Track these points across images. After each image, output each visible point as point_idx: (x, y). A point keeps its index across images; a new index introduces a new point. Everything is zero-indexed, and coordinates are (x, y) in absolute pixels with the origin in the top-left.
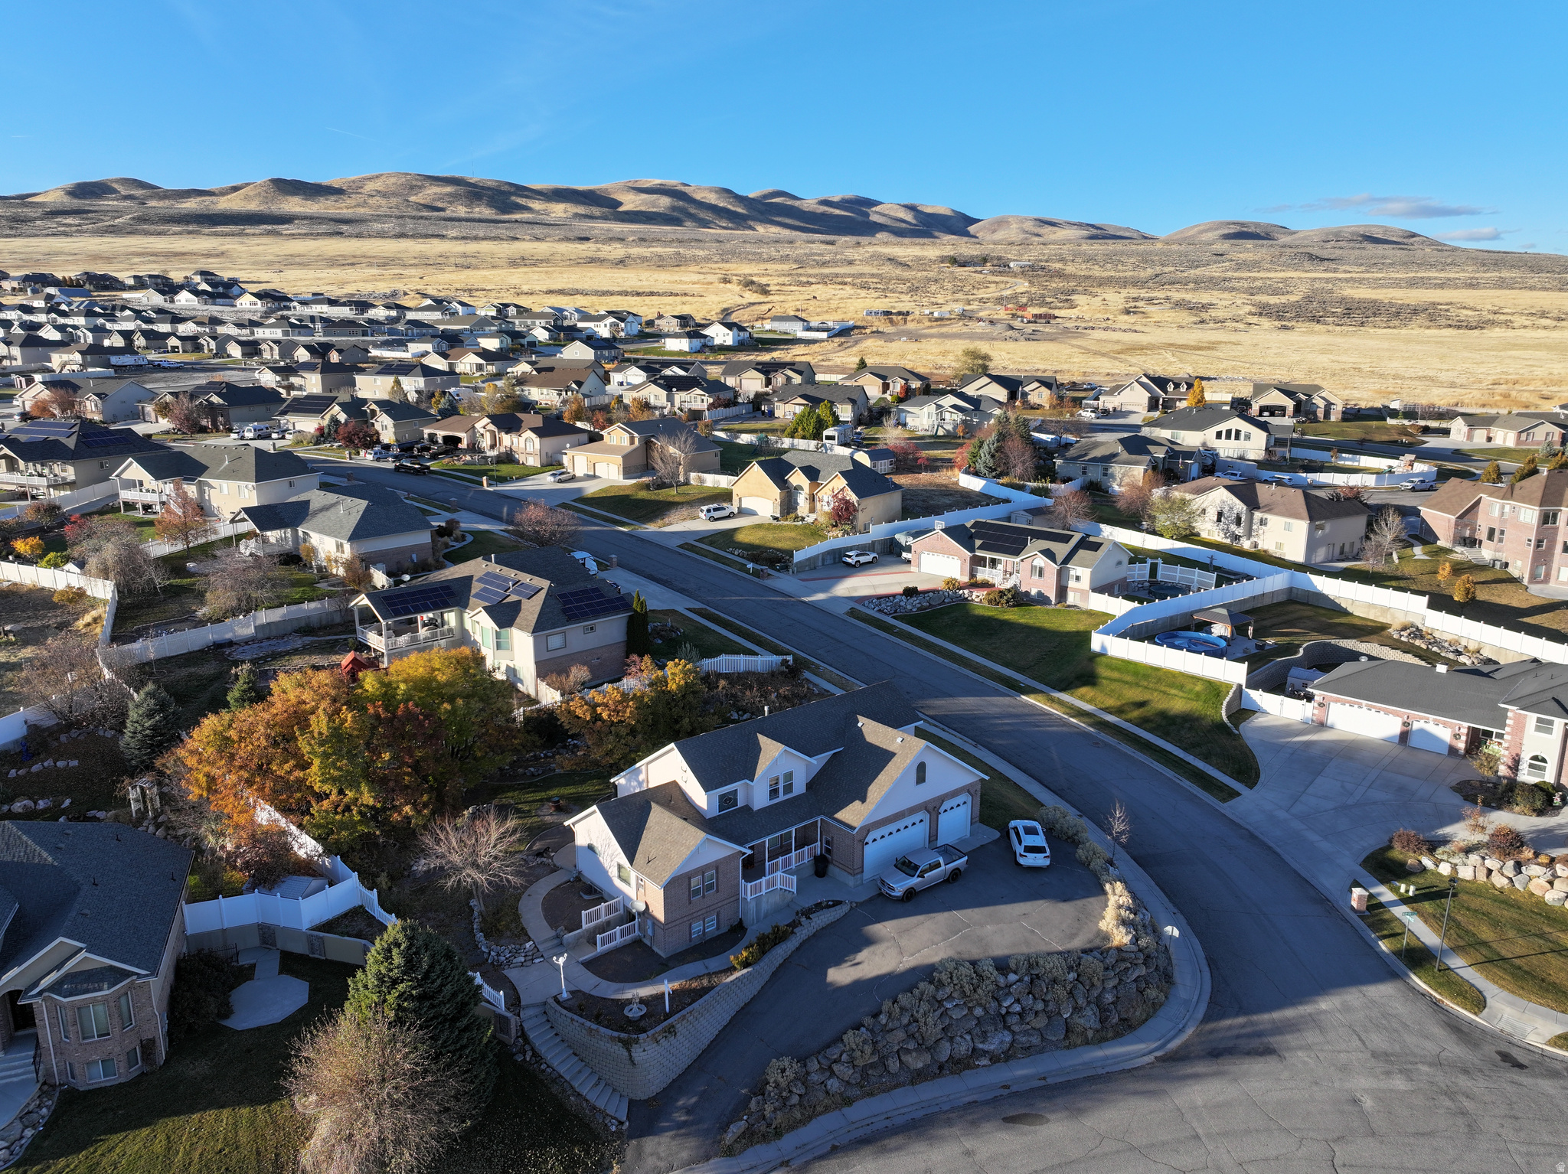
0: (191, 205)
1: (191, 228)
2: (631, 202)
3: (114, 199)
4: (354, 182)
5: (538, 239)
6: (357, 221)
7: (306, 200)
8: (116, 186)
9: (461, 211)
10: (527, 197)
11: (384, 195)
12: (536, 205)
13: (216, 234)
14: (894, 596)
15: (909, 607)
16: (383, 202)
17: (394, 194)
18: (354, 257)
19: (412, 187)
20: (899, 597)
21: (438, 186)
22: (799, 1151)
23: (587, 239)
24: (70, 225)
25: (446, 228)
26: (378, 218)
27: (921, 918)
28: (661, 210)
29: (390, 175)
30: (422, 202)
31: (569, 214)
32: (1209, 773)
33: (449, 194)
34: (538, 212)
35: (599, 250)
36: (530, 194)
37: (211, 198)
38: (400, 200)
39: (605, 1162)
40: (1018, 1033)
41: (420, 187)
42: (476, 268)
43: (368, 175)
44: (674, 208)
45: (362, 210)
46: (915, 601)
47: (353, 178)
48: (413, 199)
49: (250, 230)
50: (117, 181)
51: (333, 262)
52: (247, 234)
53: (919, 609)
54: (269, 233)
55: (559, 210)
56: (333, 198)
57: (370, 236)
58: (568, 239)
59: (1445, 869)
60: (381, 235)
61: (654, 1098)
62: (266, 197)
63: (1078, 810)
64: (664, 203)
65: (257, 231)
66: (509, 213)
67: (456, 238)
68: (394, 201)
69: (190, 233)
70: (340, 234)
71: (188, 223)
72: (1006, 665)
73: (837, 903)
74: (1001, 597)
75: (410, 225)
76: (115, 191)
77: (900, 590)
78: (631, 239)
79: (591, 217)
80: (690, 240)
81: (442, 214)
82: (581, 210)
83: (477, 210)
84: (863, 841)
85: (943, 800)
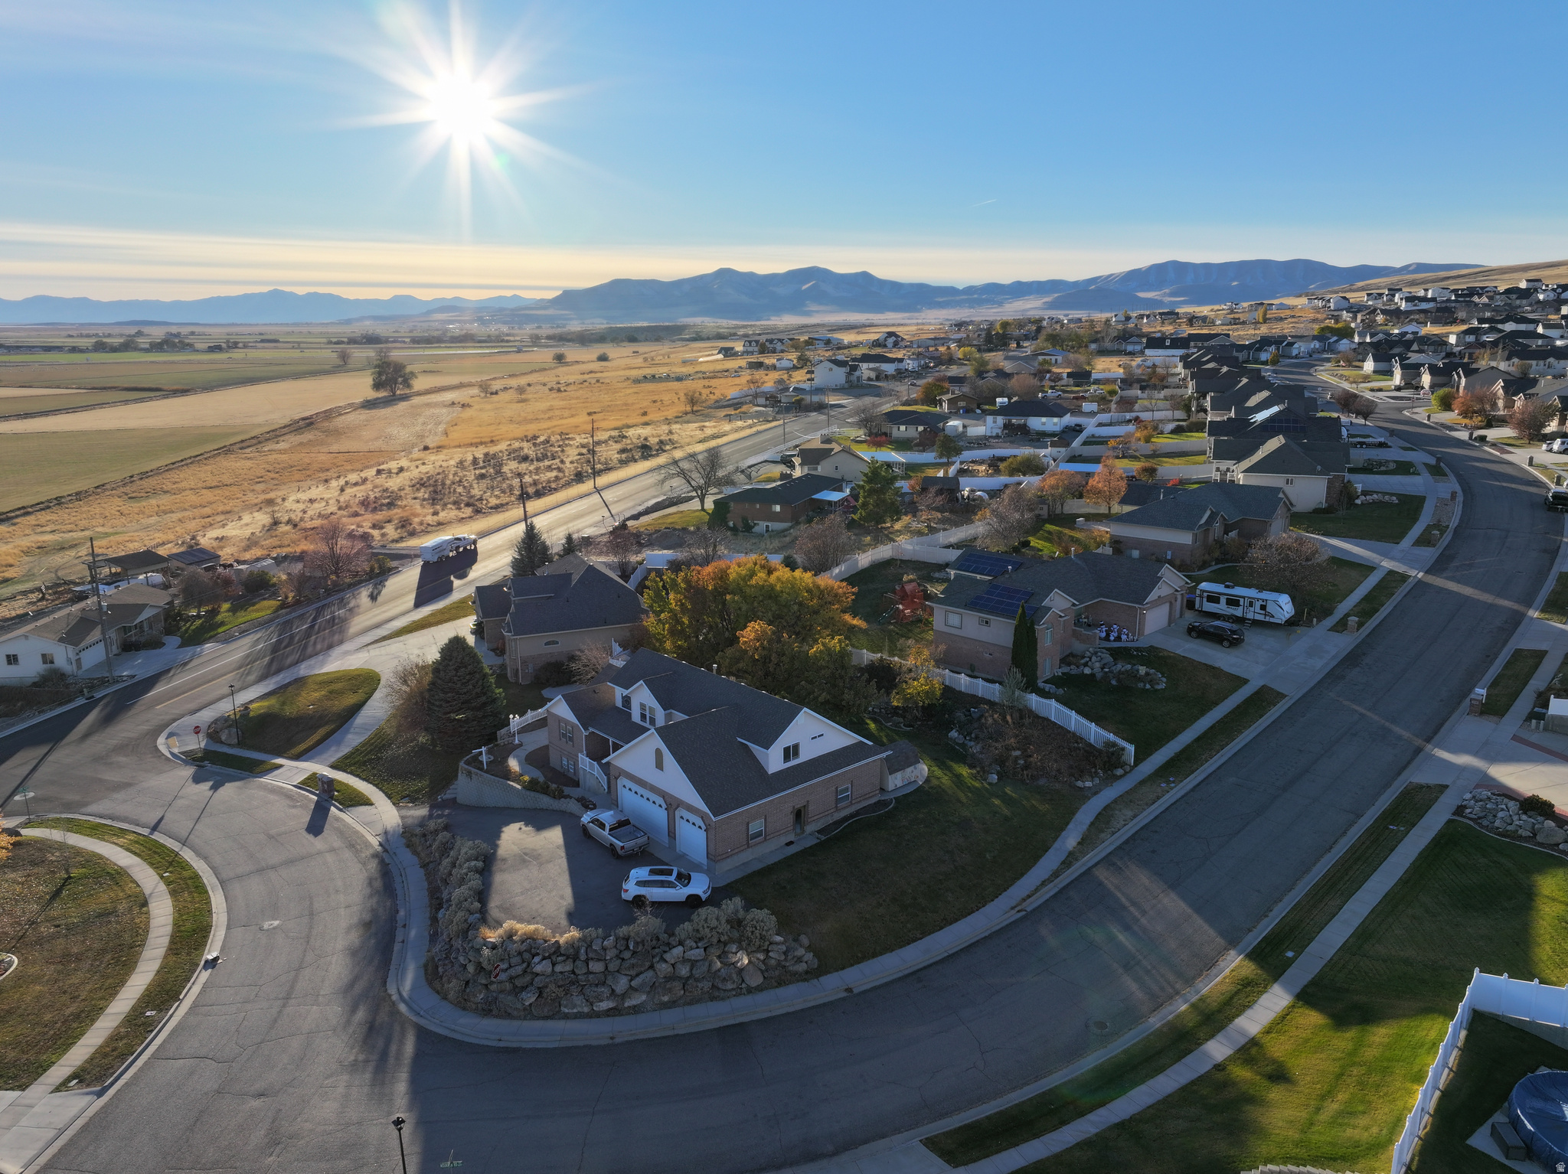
15: (1498, 823)
20: (1513, 804)
39: (418, 800)
46: (1520, 821)
63: (868, 991)
84: (616, 779)
85: (679, 803)
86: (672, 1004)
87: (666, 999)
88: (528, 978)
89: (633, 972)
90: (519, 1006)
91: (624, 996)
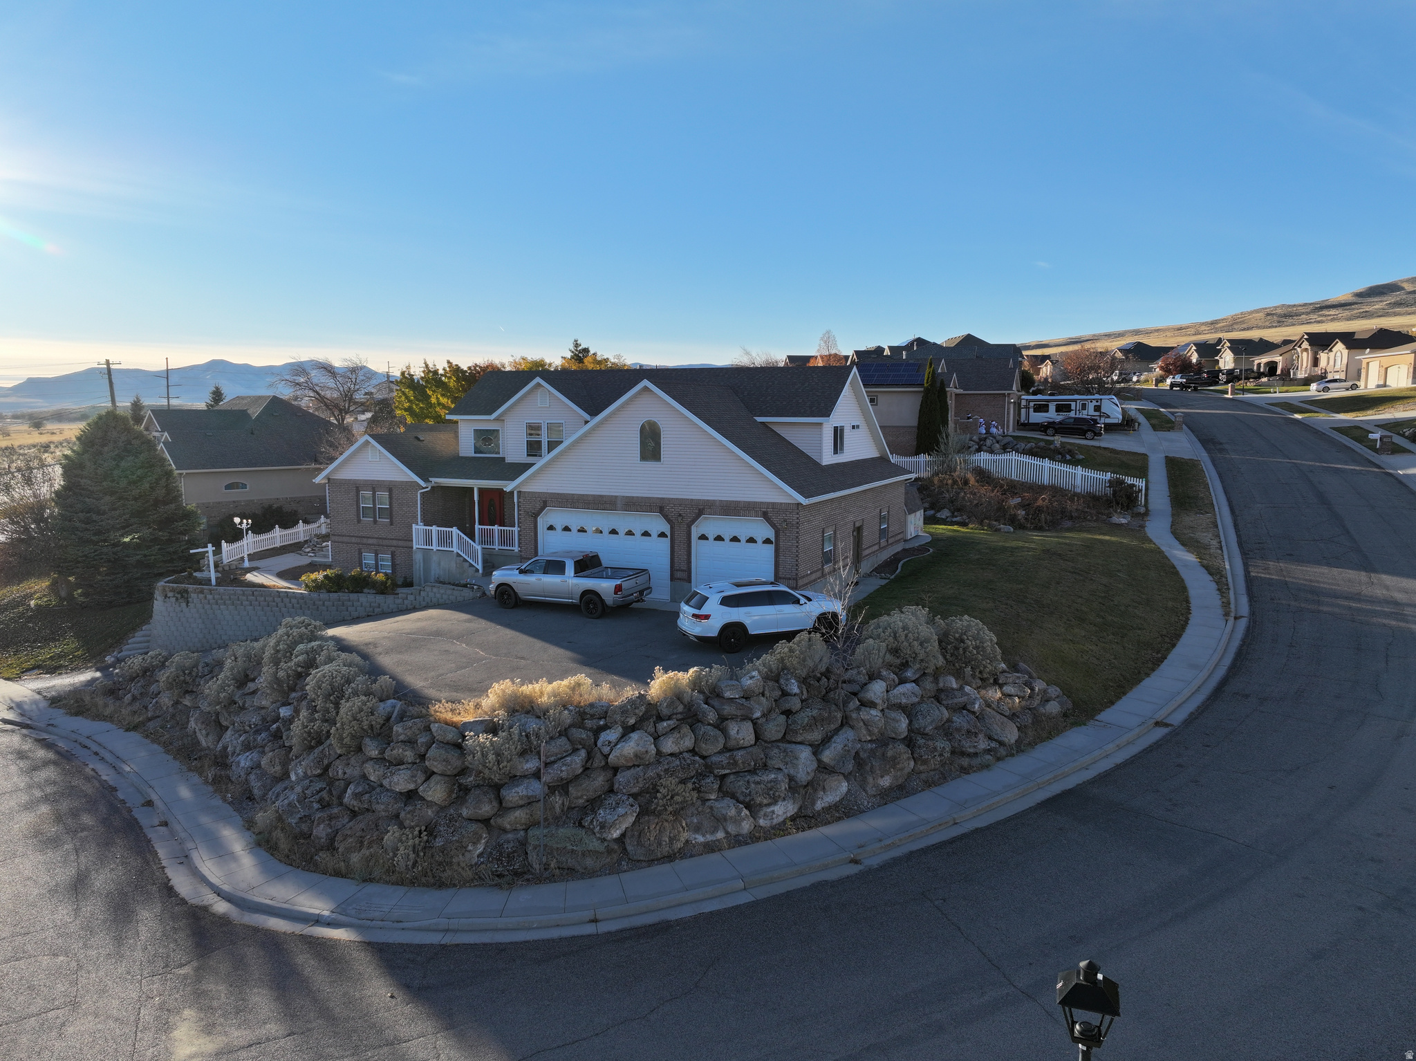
8: (1404, 285)
50: (1408, 281)
84: (536, 515)
85: (701, 509)
86: (900, 791)
87: (886, 782)
88: (598, 781)
89: (816, 736)
90: (595, 845)
91: (813, 786)
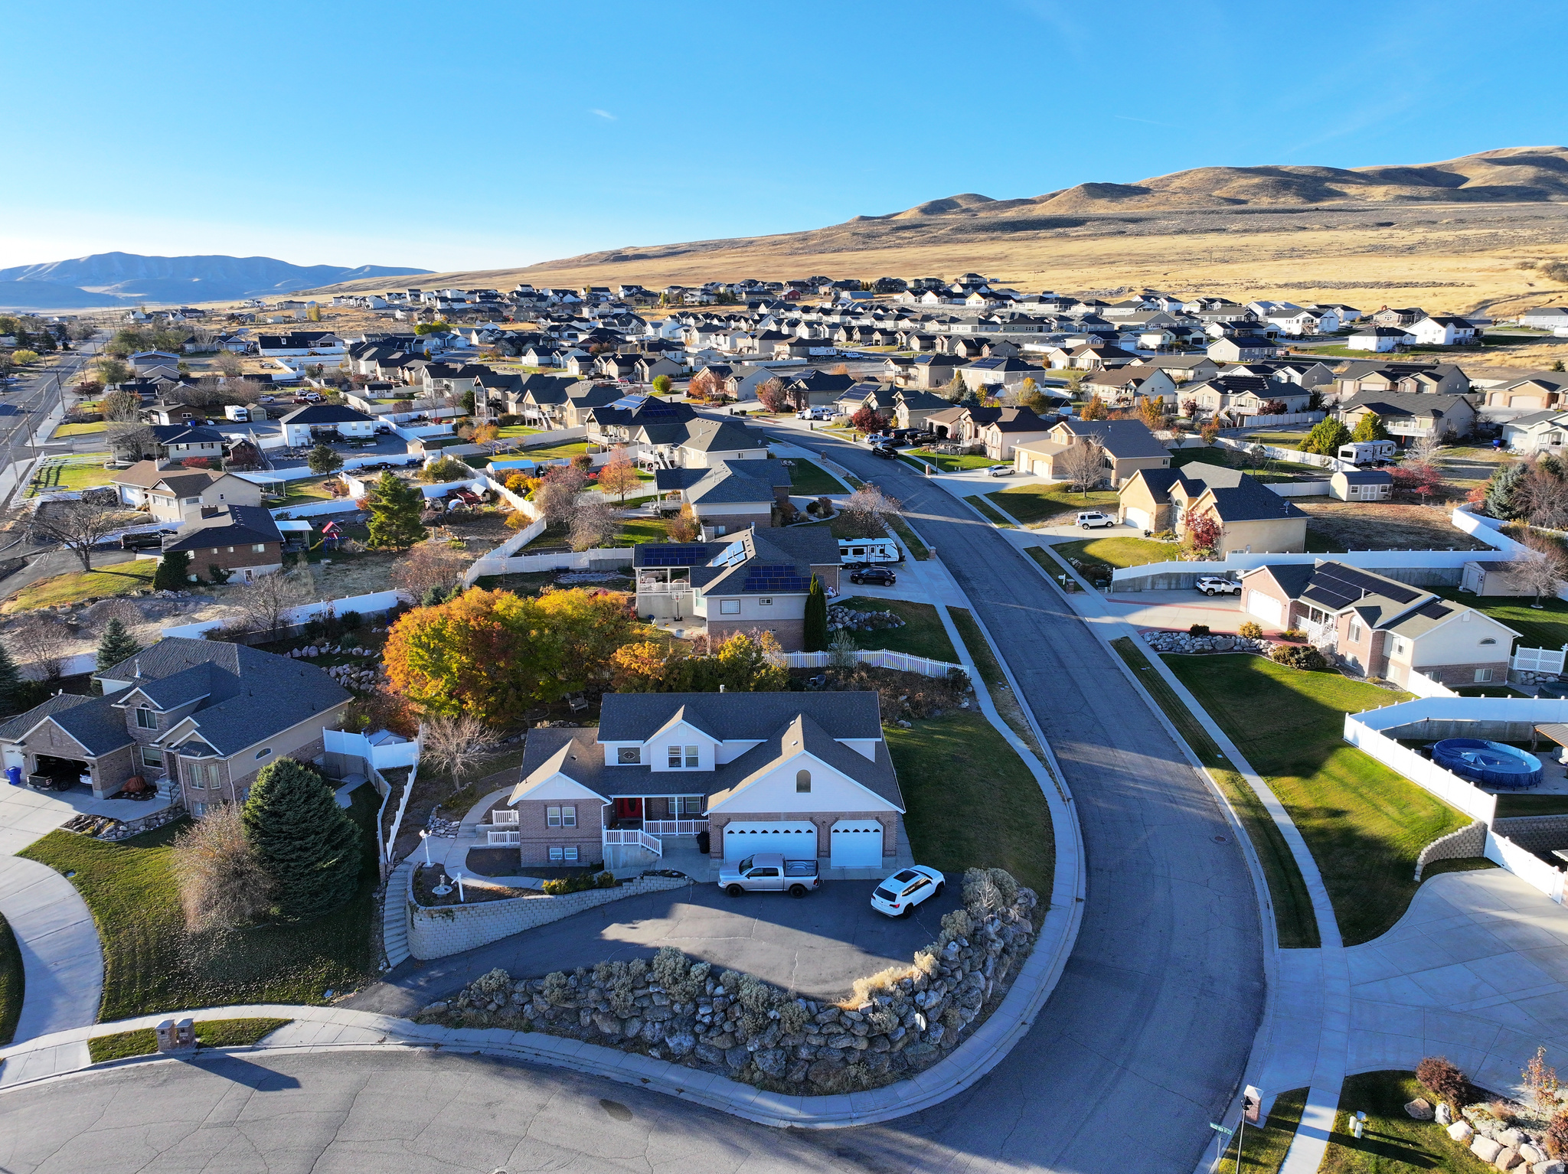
0: (1010, 214)
1: (995, 234)
2: (1478, 177)
3: (955, 213)
4: (1161, 180)
5: (1328, 228)
6: (1146, 219)
7: (1112, 201)
8: (959, 201)
9: (1265, 202)
10: (1346, 182)
11: (1185, 190)
12: (1352, 190)
13: (1013, 239)
14: (1178, 632)
15: (1187, 648)
16: (1184, 198)
17: (1198, 190)
18: (1119, 255)
19: (1218, 182)
20: (1182, 634)
21: (1246, 178)
22: (455, 1043)
23: (1390, 224)
24: (906, 238)
25: (1233, 221)
26: (1168, 215)
27: (723, 913)
28: (1519, 183)
29: (1199, 171)
30: (1225, 196)
31: (1390, 197)
32: (1318, 913)
33: (1257, 186)
34: (1353, 198)
35: (1391, 236)
36: (1350, 178)
37: (1029, 206)
38: (1202, 195)
39: (352, 986)
40: (701, 1044)
41: (1227, 181)
42: (1236, 262)
43: (1177, 172)
44: (1538, 180)
45: (1161, 208)
46: (1198, 642)
47: (1161, 177)
48: (1216, 193)
49: (1043, 233)
50: (961, 197)
51: (1098, 261)
52: (1039, 238)
53: (1197, 652)
54: (1059, 236)
55: (1379, 193)
56: (1137, 198)
57: (1150, 234)
58: (1364, 226)
59: (1457, 1131)
60: (1161, 233)
61: (423, 962)
62: (1076, 202)
63: (1088, 894)
64: (1527, 173)
65: (1048, 235)
66: (1317, 201)
67: (1237, 231)
68: (1196, 196)
69: (993, 239)
70: (1122, 233)
71: (995, 230)
72: (1229, 731)
73: (681, 875)
74: (1292, 655)
75: (1198, 219)
76: (958, 205)
77: (1188, 627)
78: (1445, 221)
79: (1417, 199)
80: (1527, 218)
81: (1243, 207)
82: (1407, 191)
83: (1283, 200)
84: (722, 828)
85: (837, 817)
90: (932, 1049)
